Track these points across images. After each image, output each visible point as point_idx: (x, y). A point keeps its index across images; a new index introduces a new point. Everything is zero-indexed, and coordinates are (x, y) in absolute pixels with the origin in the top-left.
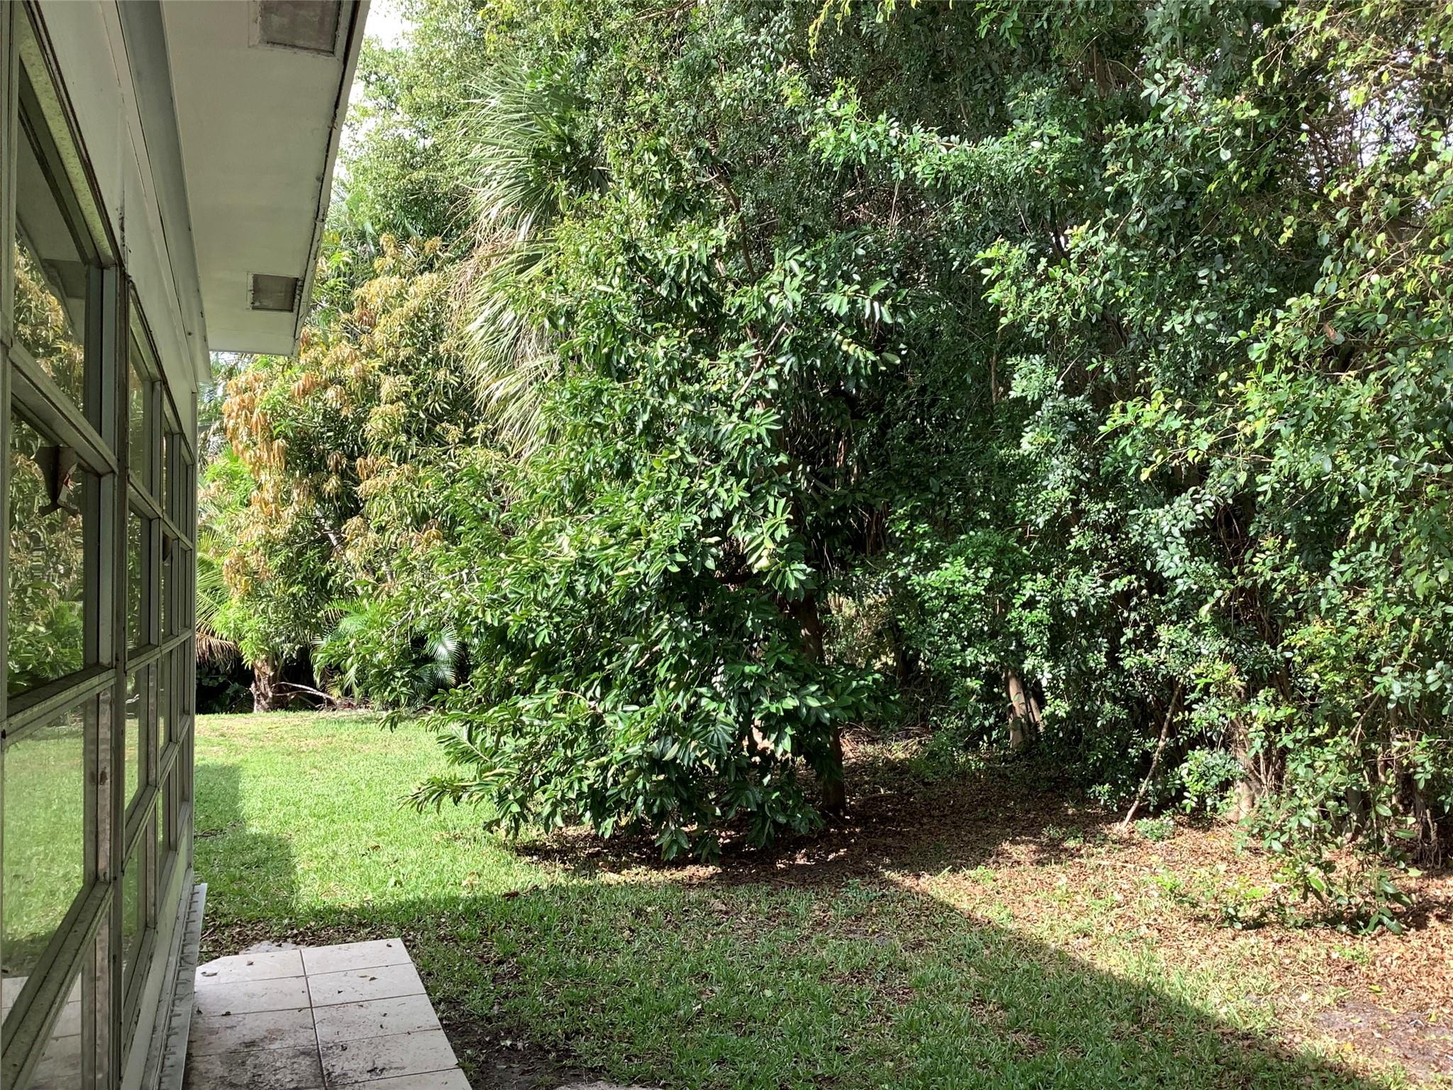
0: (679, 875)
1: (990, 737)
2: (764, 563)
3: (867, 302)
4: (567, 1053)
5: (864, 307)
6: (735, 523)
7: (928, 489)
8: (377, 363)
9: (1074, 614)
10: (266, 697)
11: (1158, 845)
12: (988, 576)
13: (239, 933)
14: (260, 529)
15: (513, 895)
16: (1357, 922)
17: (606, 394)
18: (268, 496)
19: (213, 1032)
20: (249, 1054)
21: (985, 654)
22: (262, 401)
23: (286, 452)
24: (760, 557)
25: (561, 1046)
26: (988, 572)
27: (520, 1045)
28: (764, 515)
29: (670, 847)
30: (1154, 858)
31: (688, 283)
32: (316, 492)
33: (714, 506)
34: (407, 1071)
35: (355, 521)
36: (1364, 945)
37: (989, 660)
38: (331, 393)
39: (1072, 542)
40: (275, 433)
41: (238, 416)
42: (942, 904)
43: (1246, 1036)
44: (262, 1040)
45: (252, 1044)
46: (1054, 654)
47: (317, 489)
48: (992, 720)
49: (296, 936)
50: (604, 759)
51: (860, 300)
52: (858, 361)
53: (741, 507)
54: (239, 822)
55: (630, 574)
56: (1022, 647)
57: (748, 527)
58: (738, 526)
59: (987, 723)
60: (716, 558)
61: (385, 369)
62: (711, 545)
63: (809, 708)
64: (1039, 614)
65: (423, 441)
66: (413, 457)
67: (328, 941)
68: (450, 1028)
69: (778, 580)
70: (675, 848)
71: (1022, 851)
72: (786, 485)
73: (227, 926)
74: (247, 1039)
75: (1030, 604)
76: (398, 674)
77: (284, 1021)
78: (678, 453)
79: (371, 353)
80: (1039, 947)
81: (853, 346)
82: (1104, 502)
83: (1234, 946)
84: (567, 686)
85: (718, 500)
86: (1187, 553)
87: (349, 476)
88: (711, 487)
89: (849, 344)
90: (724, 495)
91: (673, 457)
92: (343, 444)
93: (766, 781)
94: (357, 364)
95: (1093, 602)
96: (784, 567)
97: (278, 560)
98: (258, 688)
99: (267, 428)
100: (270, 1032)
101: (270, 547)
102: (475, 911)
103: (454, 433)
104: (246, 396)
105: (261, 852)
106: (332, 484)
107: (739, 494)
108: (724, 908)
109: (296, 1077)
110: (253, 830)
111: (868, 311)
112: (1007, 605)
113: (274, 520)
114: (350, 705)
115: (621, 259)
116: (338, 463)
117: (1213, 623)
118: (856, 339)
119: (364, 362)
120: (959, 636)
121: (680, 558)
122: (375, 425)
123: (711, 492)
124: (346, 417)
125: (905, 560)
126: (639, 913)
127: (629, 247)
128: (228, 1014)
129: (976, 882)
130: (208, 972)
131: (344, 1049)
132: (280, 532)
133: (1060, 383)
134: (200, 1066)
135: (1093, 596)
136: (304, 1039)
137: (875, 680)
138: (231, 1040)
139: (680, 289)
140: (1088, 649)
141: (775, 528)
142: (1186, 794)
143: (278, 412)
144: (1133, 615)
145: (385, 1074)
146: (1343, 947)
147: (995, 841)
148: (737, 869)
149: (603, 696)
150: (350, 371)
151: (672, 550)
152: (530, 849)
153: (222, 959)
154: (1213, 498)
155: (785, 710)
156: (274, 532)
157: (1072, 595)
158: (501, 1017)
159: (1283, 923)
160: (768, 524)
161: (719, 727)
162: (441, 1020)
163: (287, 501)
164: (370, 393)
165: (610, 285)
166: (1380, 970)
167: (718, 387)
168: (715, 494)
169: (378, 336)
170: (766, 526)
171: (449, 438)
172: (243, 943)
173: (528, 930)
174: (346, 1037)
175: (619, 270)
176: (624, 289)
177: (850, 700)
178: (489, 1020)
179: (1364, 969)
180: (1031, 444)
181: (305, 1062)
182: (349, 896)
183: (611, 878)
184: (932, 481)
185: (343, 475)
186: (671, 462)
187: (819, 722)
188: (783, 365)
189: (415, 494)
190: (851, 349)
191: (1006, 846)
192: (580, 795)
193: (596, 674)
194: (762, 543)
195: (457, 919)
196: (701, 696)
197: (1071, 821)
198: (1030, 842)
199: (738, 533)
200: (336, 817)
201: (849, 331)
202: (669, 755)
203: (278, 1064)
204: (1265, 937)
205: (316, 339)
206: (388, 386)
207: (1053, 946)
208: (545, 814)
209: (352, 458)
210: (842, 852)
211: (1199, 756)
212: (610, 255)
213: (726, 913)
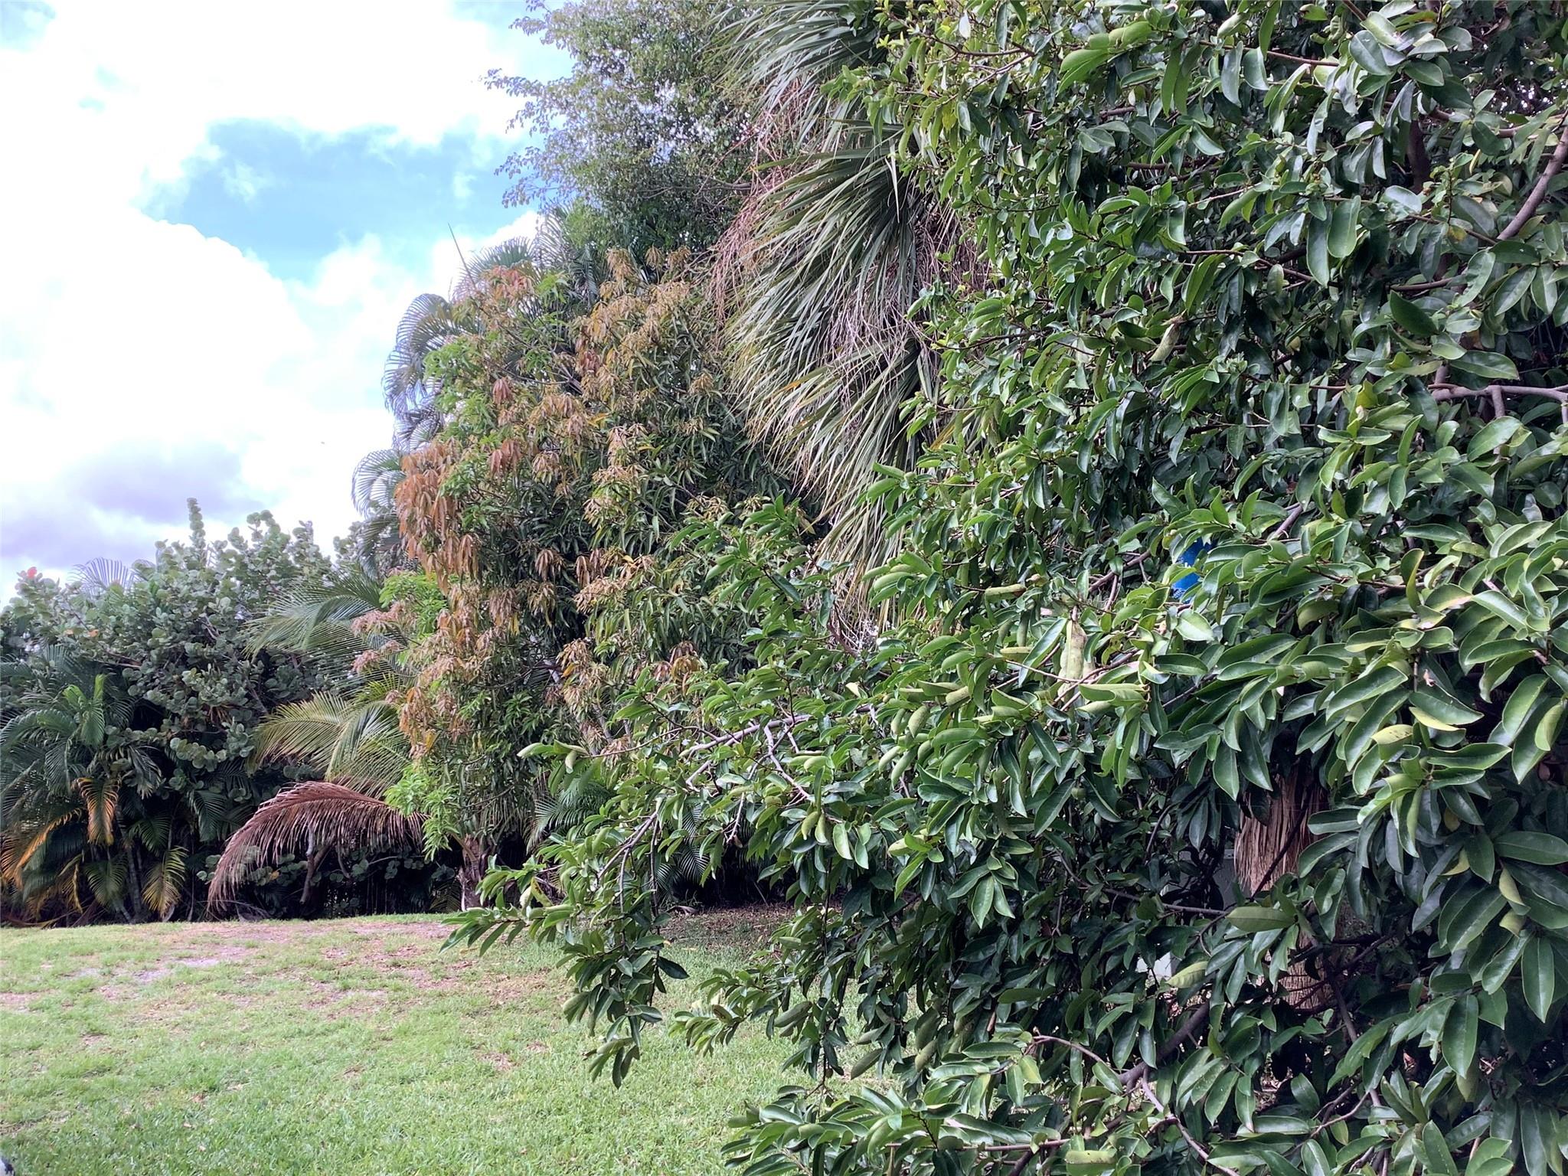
8: (605, 415)
14: (444, 663)
18: (460, 617)
22: (448, 477)
23: (482, 552)
32: (521, 605)
35: (575, 647)
38: (540, 462)
40: (464, 526)
41: (413, 504)
47: (524, 603)
61: (614, 424)
65: (670, 522)
66: (655, 546)
79: (595, 402)
87: (566, 583)
92: (559, 540)
94: (573, 418)
97: (474, 706)
99: (453, 517)
101: (463, 687)
104: (426, 474)
106: (541, 597)
113: (468, 649)
116: (551, 565)
119: (586, 415)
122: (600, 503)
124: (562, 499)
132: (472, 665)
143: (461, 499)
150: (563, 430)
156: (467, 667)
163: (484, 622)
164: (595, 455)
169: (605, 377)
185: (557, 580)
189: (659, 602)
206: (617, 442)
209: (571, 557)
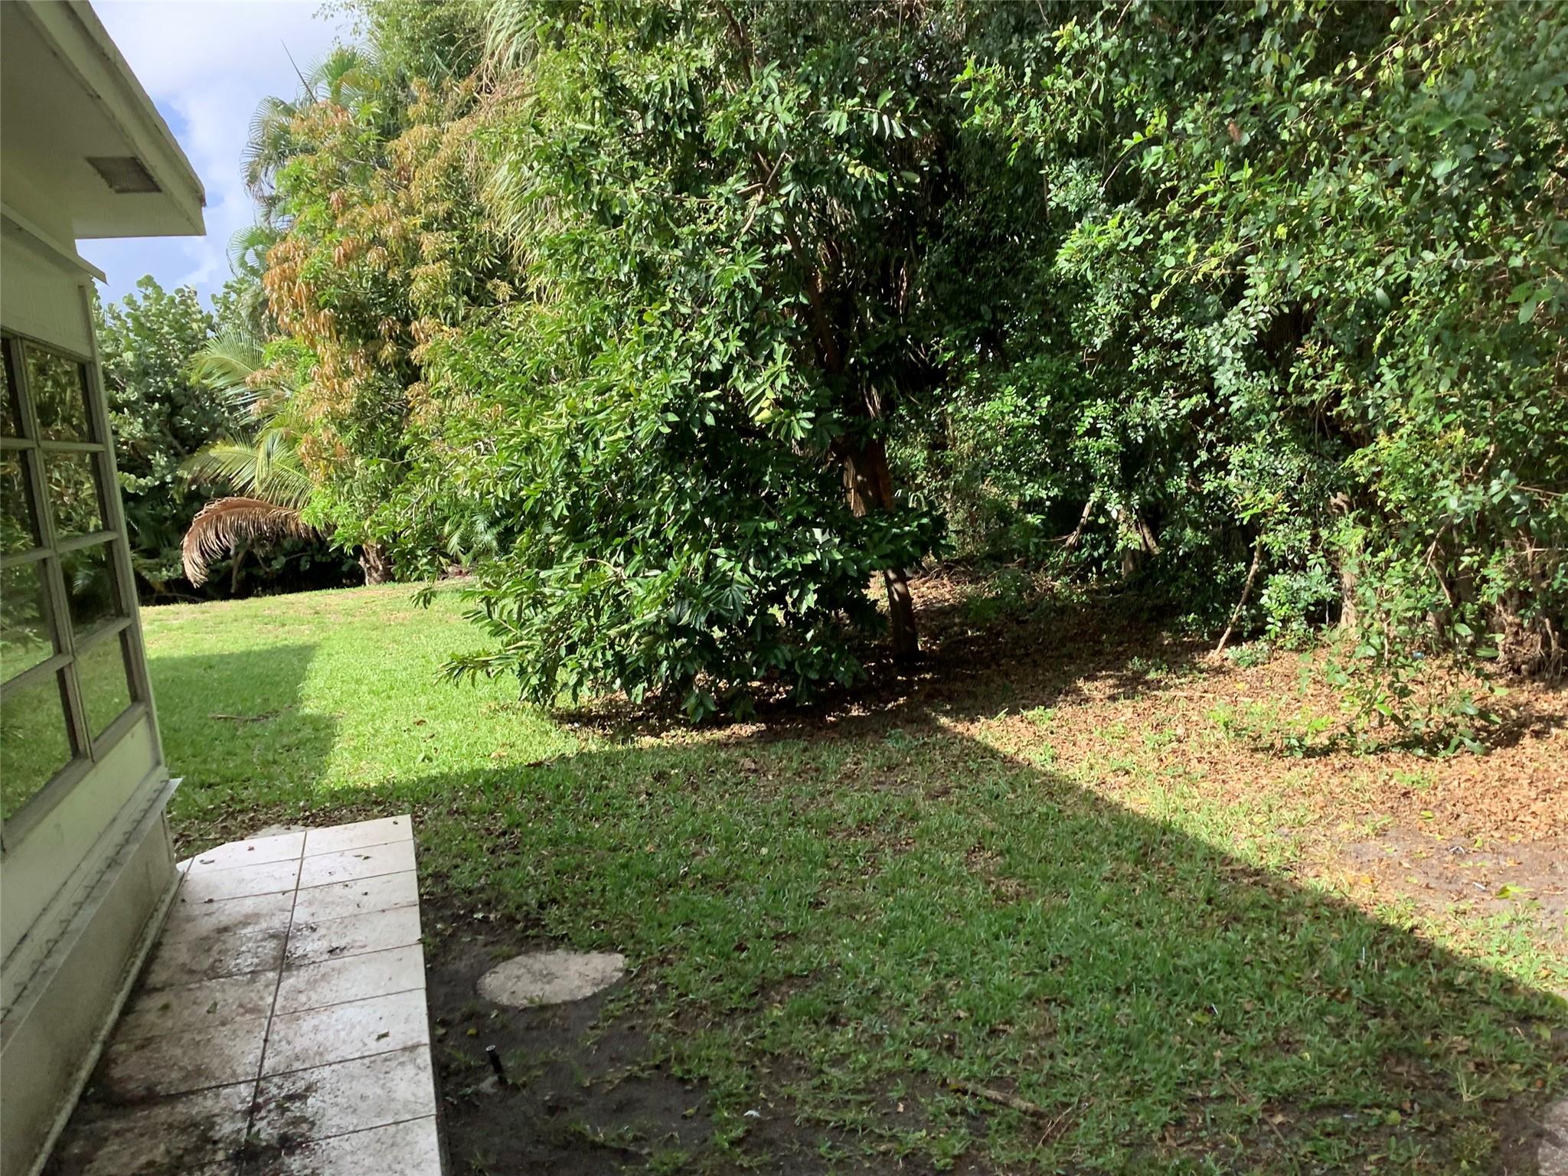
0: (719, 734)
1: (1099, 567)
2: (766, 414)
3: (875, 117)
4: (537, 923)
5: (871, 122)
6: (735, 374)
7: (979, 317)
8: (419, 221)
9: (1140, 440)
10: (377, 570)
11: (1248, 672)
12: (1045, 404)
13: (251, 819)
14: (326, 407)
15: (538, 765)
16: (1434, 744)
17: (586, 247)
18: (328, 370)
19: (190, 919)
20: (218, 940)
21: (1047, 489)
22: (303, 270)
23: (335, 322)
24: (761, 410)
25: (533, 916)
26: (1045, 401)
27: (492, 916)
28: (765, 364)
29: (696, 709)
30: (1240, 686)
31: (675, 112)
32: (373, 359)
33: (713, 358)
34: (368, 949)
35: (416, 387)
36: (1436, 769)
37: (1051, 494)
38: (372, 255)
39: (1135, 361)
40: (321, 304)
41: (280, 288)
42: (986, 749)
43: (1257, 873)
44: (236, 925)
45: (226, 929)
46: (1126, 484)
47: (375, 358)
48: (1101, 551)
49: (307, 818)
50: (626, 627)
51: (866, 115)
52: (867, 185)
53: (740, 356)
54: (296, 701)
55: (620, 439)
56: (1090, 478)
57: (748, 377)
58: (738, 377)
59: (1096, 554)
60: (715, 413)
61: (427, 227)
62: (710, 400)
63: (833, 562)
64: (1109, 441)
65: (475, 301)
66: (464, 319)
67: (338, 821)
68: (427, 904)
69: (783, 431)
70: (701, 710)
71: (1097, 689)
72: (792, 329)
73: (241, 811)
74: (222, 925)
75: (1094, 432)
76: (420, 553)
77: (264, 905)
78: (668, 305)
79: (410, 211)
80: (1070, 788)
81: (860, 168)
82: (1169, 316)
83: (1287, 776)
84: (592, 554)
85: (715, 351)
86: (1242, 367)
87: (406, 341)
88: (706, 338)
89: (856, 166)
90: (719, 346)
91: (663, 309)
92: (396, 310)
93: (809, 636)
94: (395, 223)
95: (1163, 425)
96: (788, 416)
97: (352, 435)
98: (367, 561)
99: (311, 298)
100: (247, 916)
101: (339, 423)
102: (494, 784)
103: (504, 290)
104: (286, 265)
105: (307, 732)
106: (388, 351)
107: (735, 346)
108: (753, 766)
109: (256, 960)
110: (307, 711)
111: (875, 127)
112: (1068, 433)
113: (338, 394)
114: (461, 572)
115: (596, 93)
116: (391, 329)
117: (1292, 440)
118: (865, 159)
119: (405, 220)
120: (1018, 471)
121: (672, 417)
122: (419, 289)
123: (706, 343)
124: (394, 281)
125: (955, 395)
126: (661, 777)
127: (606, 77)
128: (211, 901)
129: (1032, 723)
130: (207, 859)
131: (314, 930)
132: (346, 407)
133: (1102, 190)
134: (165, 953)
135: (1163, 419)
136: (277, 923)
137: (920, 526)
138: (206, 925)
139: (667, 119)
140: (1169, 474)
141: (776, 376)
142: (1269, 619)
143: (319, 281)
144: (1210, 436)
145: (345, 952)
146: (1408, 771)
147: (1069, 678)
148: (783, 724)
149: (627, 561)
150: (389, 231)
151: (666, 409)
152: (573, 716)
153: (228, 845)
154: (1267, 309)
155: (802, 566)
156: (340, 407)
157: (1138, 420)
158: (482, 889)
159: (1350, 751)
160: (768, 373)
161: (735, 587)
162: (421, 896)
163: (347, 373)
164: (413, 254)
165: (592, 123)
166: (1440, 794)
167: (715, 226)
168: (711, 345)
169: (416, 191)
170: (765, 374)
171: (500, 296)
172: (254, 827)
173: (542, 800)
174: (321, 918)
175: (597, 104)
176: (607, 125)
177: (888, 548)
178: (470, 892)
179: (1423, 794)
180: (1069, 261)
181: (273, 944)
182: (371, 775)
183: (647, 741)
184: (984, 308)
185: (397, 340)
186: (664, 314)
187: (845, 576)
188: (788, 194)
190: (857, 172)
191: (1080, 683)
192: (607, 665)
193: (618, 540)
194: (763, 393)
195: (474, 792)
196: (716, 556)
197: (1162, 651)
198: (1110, 677)
199: (738, 384)
200: (392, 693)
201: (855, 151)
202: (685, 620)
203: (244, 948)
204: (1326, 765)
205: (355, 199)
206: (430, 243)
207: (1085, 786)
208: (572, 683)
209: (406, 322)
210: (901, 700)
211: (1280, 580)
212: (584, 88)
213: (755, 771)
